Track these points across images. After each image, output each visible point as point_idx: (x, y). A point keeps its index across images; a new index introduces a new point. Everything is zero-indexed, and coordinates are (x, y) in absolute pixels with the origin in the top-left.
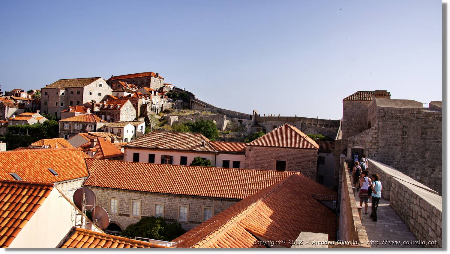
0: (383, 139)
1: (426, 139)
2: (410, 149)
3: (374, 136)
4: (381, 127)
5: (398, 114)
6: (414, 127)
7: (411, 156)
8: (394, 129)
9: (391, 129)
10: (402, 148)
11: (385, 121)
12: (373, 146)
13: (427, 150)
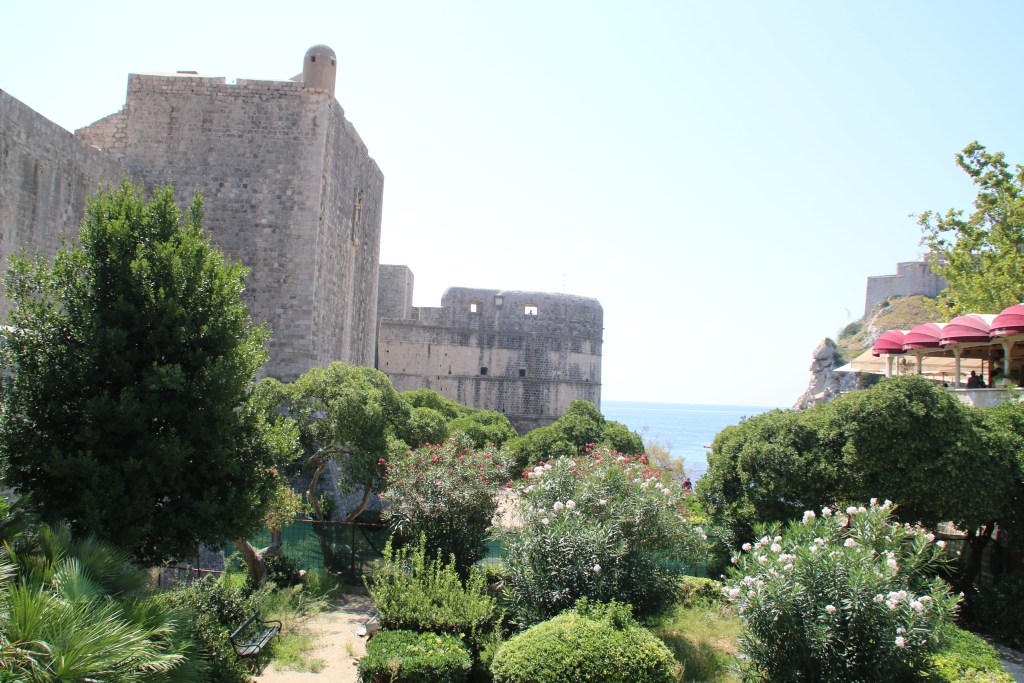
0: (135, 131)
1: (210, 130)
2: (182, 148)
3: (120, 126)
4: (132, 109)
5: (164, 88)
6: (191, 110)
7: (183, 161)
8: (156, 114)
9: (150, 113)
10: (169, 147)
11: (141, 100)
12: (117, 145)
13: (211, 150)
